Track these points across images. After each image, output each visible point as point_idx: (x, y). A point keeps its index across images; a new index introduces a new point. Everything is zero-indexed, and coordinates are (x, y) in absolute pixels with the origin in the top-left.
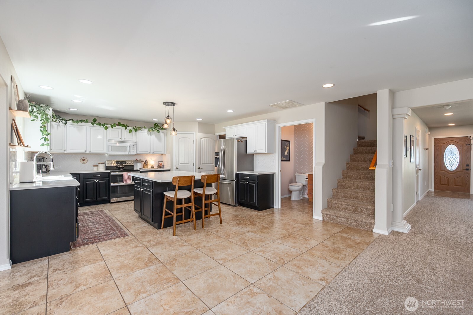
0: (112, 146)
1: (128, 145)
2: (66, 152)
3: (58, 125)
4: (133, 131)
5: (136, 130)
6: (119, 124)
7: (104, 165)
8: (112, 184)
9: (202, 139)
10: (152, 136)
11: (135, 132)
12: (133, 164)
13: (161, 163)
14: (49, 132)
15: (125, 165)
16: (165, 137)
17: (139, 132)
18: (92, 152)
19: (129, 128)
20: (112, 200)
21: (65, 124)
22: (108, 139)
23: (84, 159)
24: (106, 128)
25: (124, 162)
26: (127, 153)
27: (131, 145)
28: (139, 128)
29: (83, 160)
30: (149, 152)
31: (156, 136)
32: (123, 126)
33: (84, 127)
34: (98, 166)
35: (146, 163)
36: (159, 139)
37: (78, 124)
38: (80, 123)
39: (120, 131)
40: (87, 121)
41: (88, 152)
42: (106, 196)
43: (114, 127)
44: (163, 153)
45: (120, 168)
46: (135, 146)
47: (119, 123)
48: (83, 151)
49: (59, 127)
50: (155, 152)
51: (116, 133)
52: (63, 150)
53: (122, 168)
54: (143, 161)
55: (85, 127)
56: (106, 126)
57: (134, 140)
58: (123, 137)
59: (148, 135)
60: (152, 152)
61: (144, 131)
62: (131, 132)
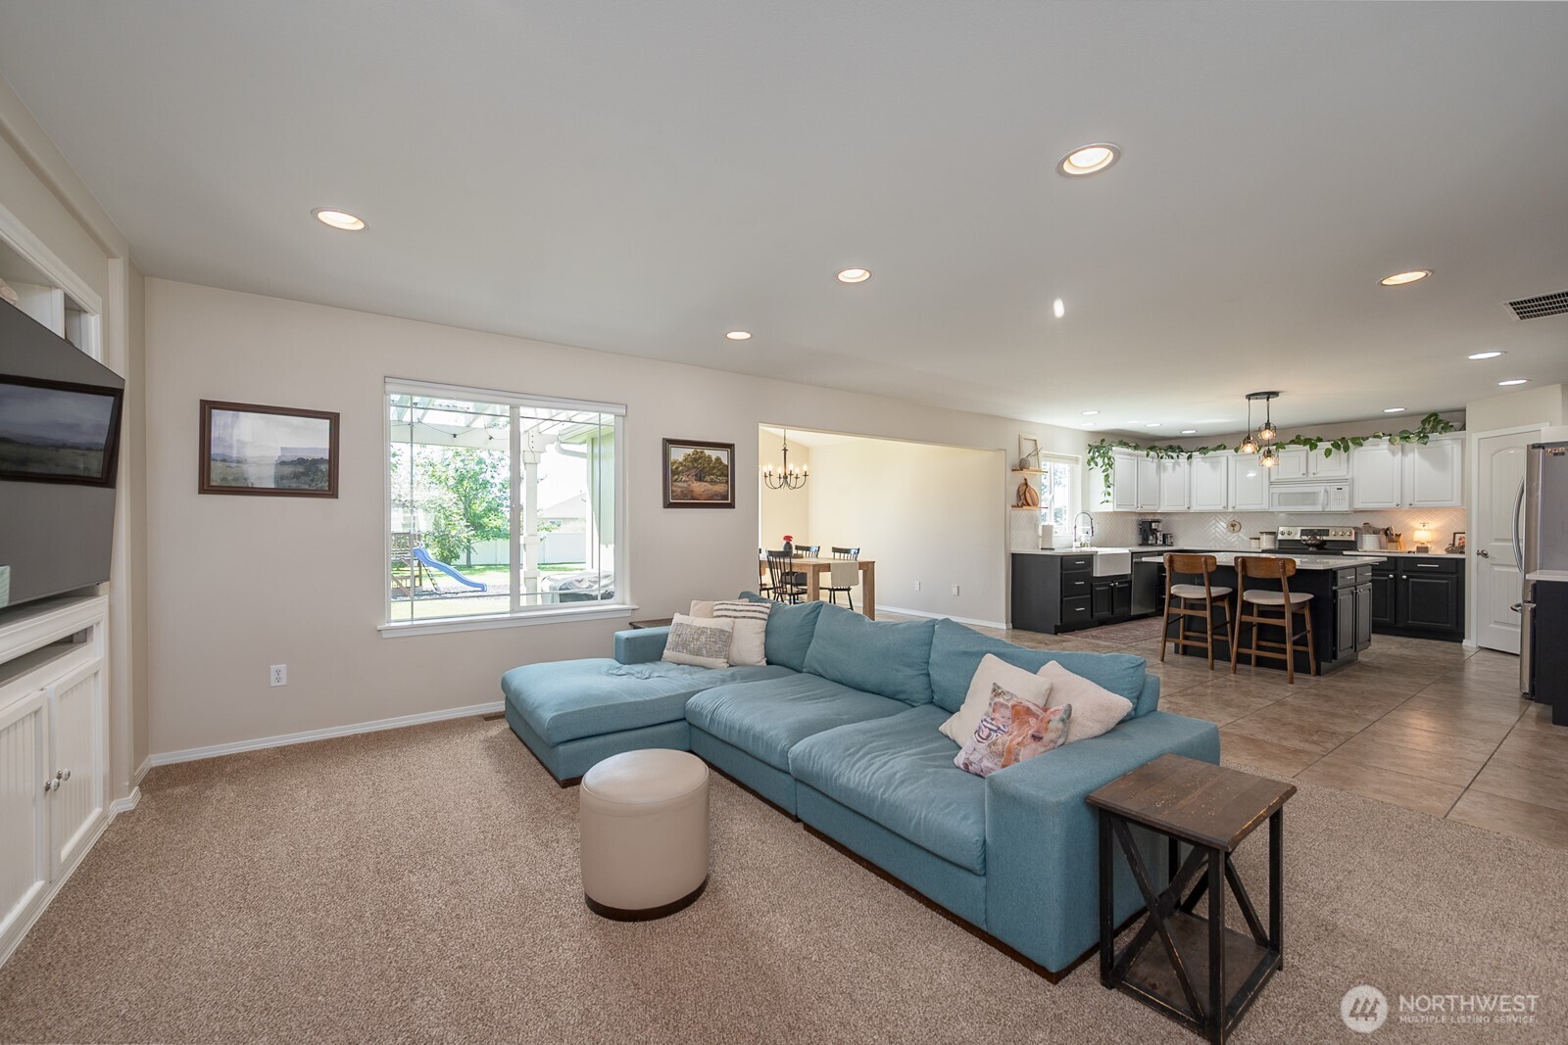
0: (1280, 494)
1: (1321, 489)
2: (1191, 510)
4: (1336, 450)
5: (1346, 448)
6: (1297, 441)
7: (1272, 537)
10: (1411, 456)
11: (1345, 451)
12: (1353, 538)
15: (1325, 538)
16: (1462, 453)
17: (1356, 453)
18: (1239, 508)
19: (1324, 446)
21: (1190, 457)
22: (1272, 479)
23: (1232, 523)
25: (1326, 532)
26: (1322, 508)
27: (1334, 486)
28: (1358, 442)
29: (1233, 526)
30: (1395, 504)
31: (1421, 454)
32: (1306, 442)
33: (1223, 460)
34: (1259, 538)
35: (1393, 536)
36: (1440, 462)
37: (1207, 455)
38: (1211, 453)
39: (1303, 455)
40: (1223, 447)
41: (1230, 510)
43: (1286, 449)
44: (1457, 503)
45: (1310, 545)
46: (1346, 489)
47: (1293, 437)
49: (1177, 466)
50: (1418, 504)
51: (1293, 460)
52: (1187, 507)
53: (1321, 546)
54: (1380, 530)
55: (1225, 458)
56: (1266, 451)
57: (1345, 473)
58: (1312, 469)
59: (1393, 453)
60: (1407, 501)
61: (1377, 445)
62: (1330, 454)
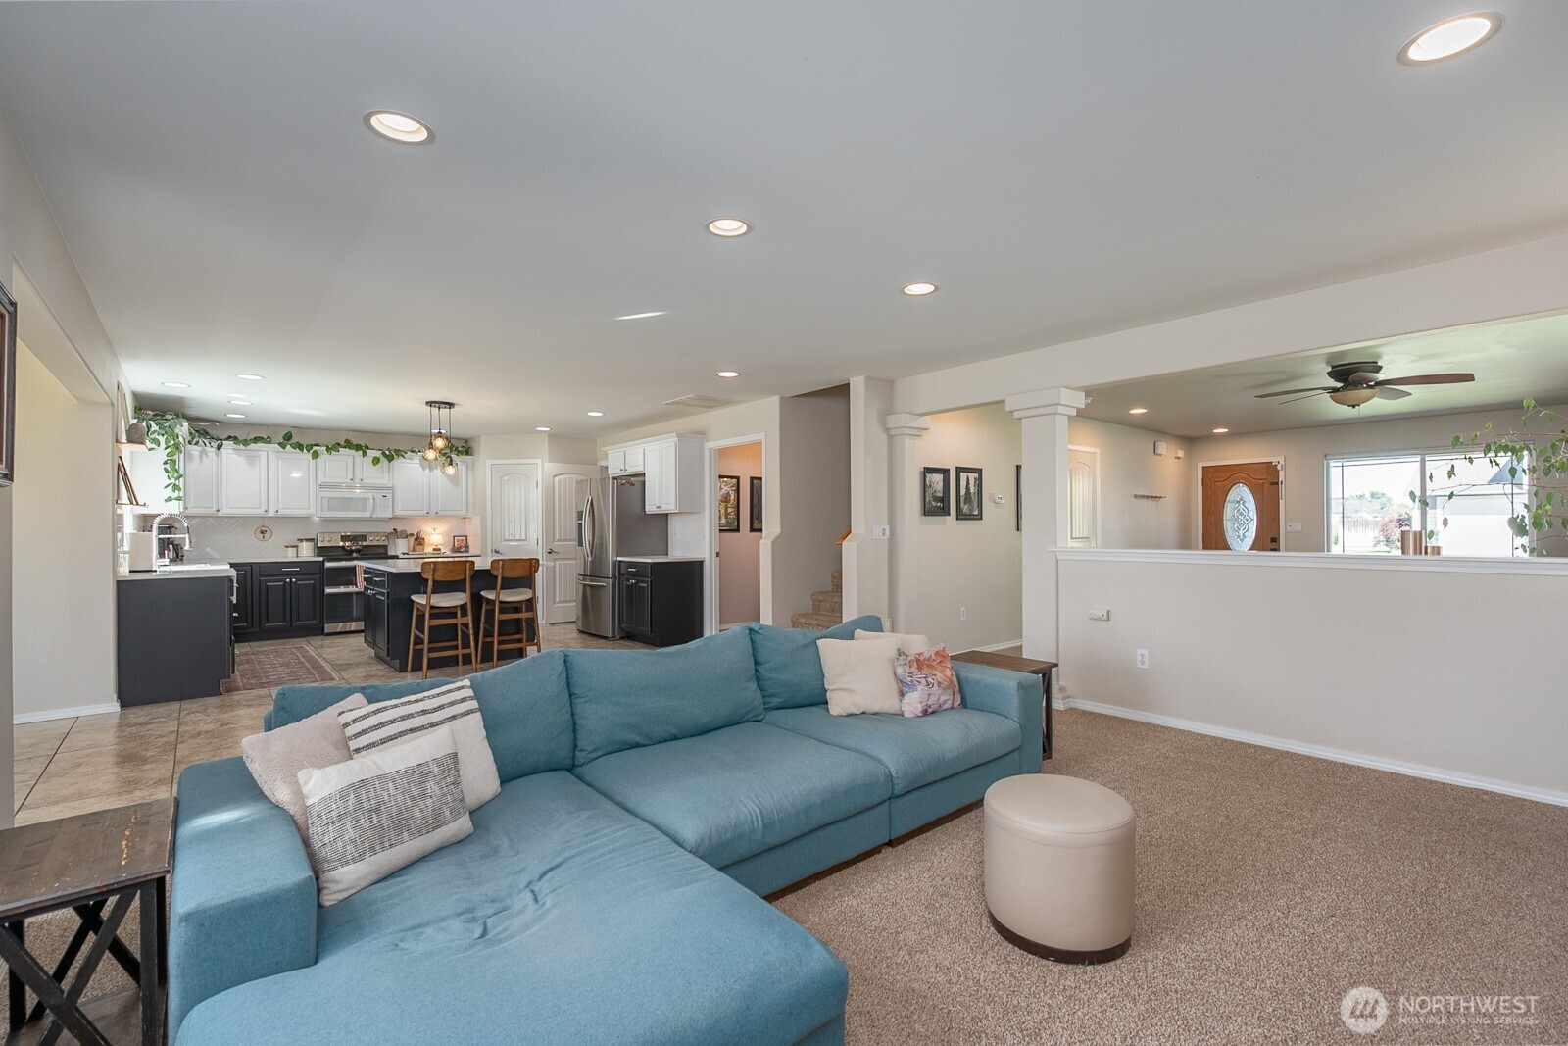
0: (330, 499)
1: (369, 495)
2: (220, 514)
3: (203, 453)
4: (383, 459)
5: (390, 458)
6: (348, 445)
7: (311, 544)
8: (328, 590)
9: (557, 479)
10: (435, 471)
11: (389, 461)
12: (386, 543)
13: (462, 541)
14: (182, 472)
15: (364, 543)
16: (470, 474)
17: (399, 463)
18: (282, 512)
19: (372, 454)
20: (328, 628)
21: (219, 447)
22: (320, 482)
23: (264, 529)
24: (316, 455)
25: (363, 538)
26: (368, 514)
27: (379, 495)
28: (399, 453)
29: (262, 532)
30: (425, 512)
32: (358, 447)
33: (263, 455)
34: (297, 547)
35: (419, 540)
37: (248, 447)
38: (252, 446)
39: (349, 460)
40: (268, 441)
41: (272, 513)
42: (315, 618)
43: (333, 452)
44: (463, 512)
45: (351, 551)
46: (390, 496)
47: (347, 441)
48: (260, 511)
49: (204, 457)
50: (441, 513)
51: (338, 466)
52: (214, 509)
53: (357, 551)
54: (412, 535)
55: (265, 453)
56: (315, 451)
57: (386, 482)
58: (358, 477)
59: (424, 469)
60: (433, 511)
61: (411, 459)
62: (378, 463)
